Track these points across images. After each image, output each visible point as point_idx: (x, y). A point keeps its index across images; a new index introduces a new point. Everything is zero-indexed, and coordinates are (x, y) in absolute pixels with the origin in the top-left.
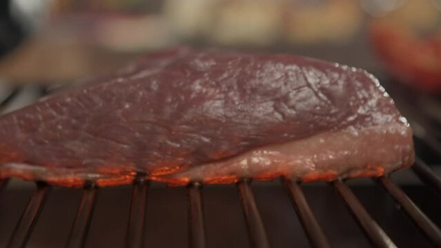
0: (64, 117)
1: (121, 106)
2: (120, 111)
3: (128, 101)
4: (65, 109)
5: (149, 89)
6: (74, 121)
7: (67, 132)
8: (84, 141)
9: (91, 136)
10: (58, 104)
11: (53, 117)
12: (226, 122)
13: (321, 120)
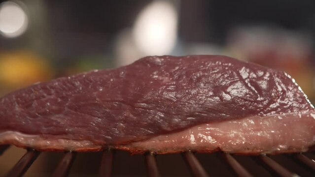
0: (52, 97)
1: (96, 90)
2: (95, 94)
3: (102, 85)
4: (53, 91)
5: (118, 77)
6: (59, 100)
7: (54, 107)
8: (66, 115)
9: (72, 111)
10: (48, 87)
11: (44, 97)
12: (177, 102)
13: (250, 105)
